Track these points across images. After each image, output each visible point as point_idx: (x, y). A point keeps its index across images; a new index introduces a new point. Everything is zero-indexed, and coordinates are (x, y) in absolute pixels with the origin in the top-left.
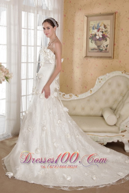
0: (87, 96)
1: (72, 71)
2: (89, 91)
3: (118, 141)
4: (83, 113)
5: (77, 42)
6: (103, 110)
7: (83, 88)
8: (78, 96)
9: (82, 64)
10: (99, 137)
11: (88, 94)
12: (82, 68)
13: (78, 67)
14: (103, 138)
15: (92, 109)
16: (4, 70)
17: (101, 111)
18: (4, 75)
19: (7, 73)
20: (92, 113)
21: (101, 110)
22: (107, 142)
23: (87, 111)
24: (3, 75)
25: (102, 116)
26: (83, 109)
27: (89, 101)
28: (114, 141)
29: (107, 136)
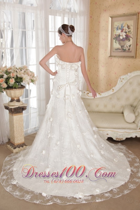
0: (109, 94)
1: (97, 70)
2: (112, 90)
3: (136, 136)
4: (106, 110)
5: (102, 42)
6: (123, 107)
7: (107, 85)
8: (101, 94)
9: (107, 63)
10: (118, 133)
11: (111, 92)
12: (107, 67)
13: (103, 66)
14: (122, 134)
15: (113, 106)
16: (30, 73)
17: (122, 109)
18: (30, 79)
19: (33, 76)
20: (113, 110)
21: (122, 107)
22: (126, 137)
23: (109, 108)
24: (28, 79)
25: (123, 113)
26: (105, 106)
27: (111, 99)
28: (132, 137)
29: (126, 132)
